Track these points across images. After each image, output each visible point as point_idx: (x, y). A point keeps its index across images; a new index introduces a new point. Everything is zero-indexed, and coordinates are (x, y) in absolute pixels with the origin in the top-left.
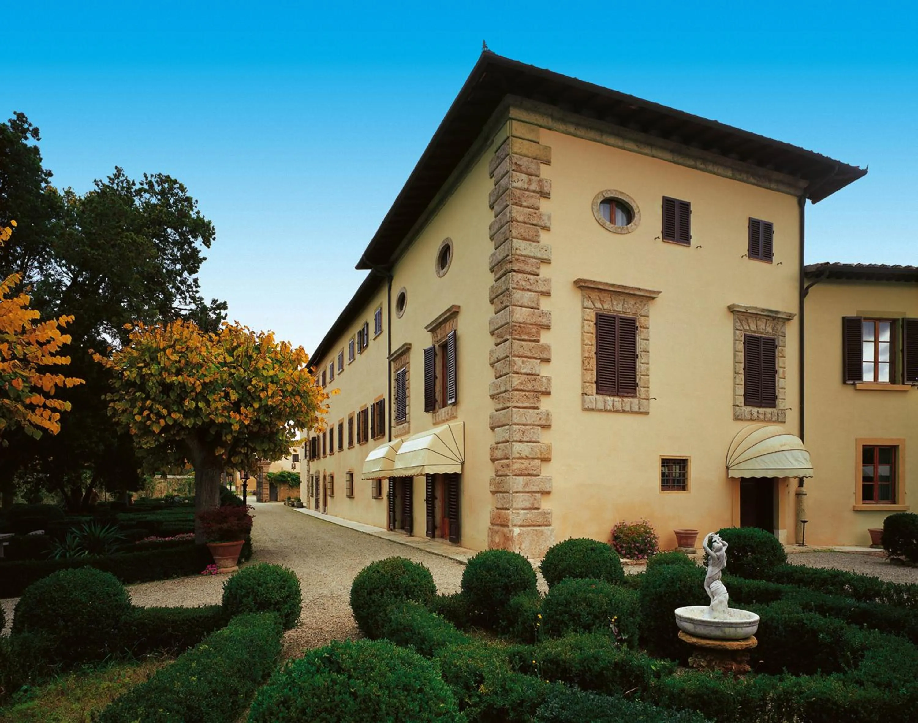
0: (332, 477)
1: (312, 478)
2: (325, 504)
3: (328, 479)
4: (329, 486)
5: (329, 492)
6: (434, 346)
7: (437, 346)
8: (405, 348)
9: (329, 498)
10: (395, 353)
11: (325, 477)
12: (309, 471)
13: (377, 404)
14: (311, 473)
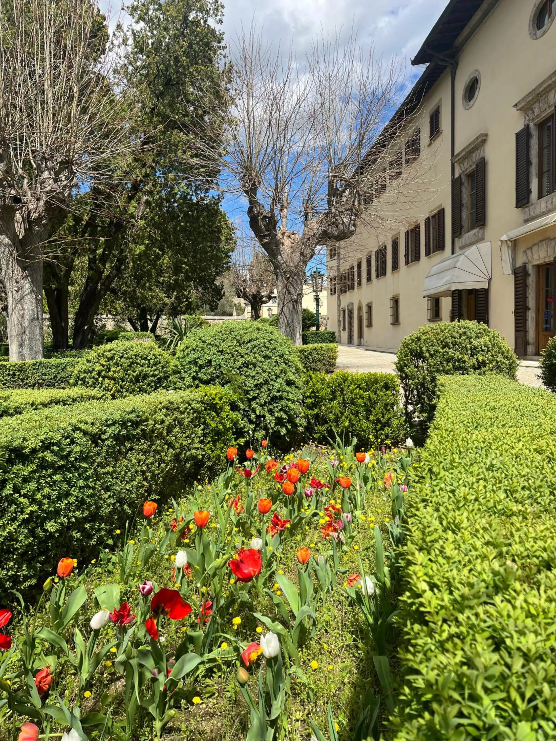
0: (370, 307)
1: (344, 311)
2: (361, 336)
3: (365, 309)
4: (365, 316)
5: (365, 323)
6: (528, 125)
7: (532, 125)
8: (480, 140)
9: (365, 329)
10: (459, 154)
11: (360, 308)
12: (339, 305)
13: (433, 217)
14: (342, 306)
